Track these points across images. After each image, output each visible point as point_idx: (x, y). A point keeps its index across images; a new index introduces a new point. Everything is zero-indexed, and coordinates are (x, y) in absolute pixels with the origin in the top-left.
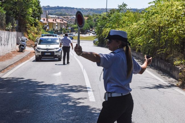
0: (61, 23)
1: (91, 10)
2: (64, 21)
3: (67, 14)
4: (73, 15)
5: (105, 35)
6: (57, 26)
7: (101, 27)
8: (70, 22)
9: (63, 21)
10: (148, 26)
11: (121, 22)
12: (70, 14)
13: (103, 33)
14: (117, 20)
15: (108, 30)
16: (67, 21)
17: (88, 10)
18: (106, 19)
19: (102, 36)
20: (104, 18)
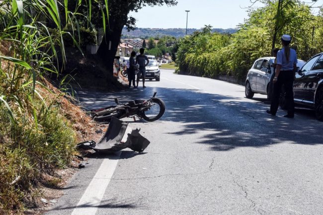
0: (126, 48)
1: (160, 30)
2: (129, 45)
3: (128, 35)
4: (137, 38)
5: (189, 61)
6: (121, 51)
7: (183, 53)
8: (135, 47)
9: (127, 45)
10: (239, 50)
11: (208, 46)
12: (133, 36)
13: (186, 59)
14: (203, 44)
15: (192, 55)
16: (132, 45)
17: (157, 31)
18: (188, 42)
19: (185, 62)
20: (186, 42)
